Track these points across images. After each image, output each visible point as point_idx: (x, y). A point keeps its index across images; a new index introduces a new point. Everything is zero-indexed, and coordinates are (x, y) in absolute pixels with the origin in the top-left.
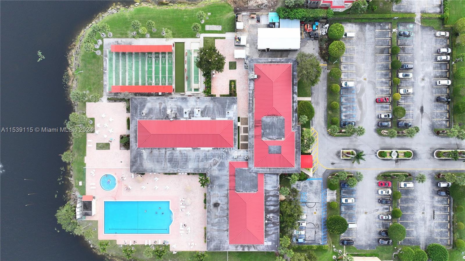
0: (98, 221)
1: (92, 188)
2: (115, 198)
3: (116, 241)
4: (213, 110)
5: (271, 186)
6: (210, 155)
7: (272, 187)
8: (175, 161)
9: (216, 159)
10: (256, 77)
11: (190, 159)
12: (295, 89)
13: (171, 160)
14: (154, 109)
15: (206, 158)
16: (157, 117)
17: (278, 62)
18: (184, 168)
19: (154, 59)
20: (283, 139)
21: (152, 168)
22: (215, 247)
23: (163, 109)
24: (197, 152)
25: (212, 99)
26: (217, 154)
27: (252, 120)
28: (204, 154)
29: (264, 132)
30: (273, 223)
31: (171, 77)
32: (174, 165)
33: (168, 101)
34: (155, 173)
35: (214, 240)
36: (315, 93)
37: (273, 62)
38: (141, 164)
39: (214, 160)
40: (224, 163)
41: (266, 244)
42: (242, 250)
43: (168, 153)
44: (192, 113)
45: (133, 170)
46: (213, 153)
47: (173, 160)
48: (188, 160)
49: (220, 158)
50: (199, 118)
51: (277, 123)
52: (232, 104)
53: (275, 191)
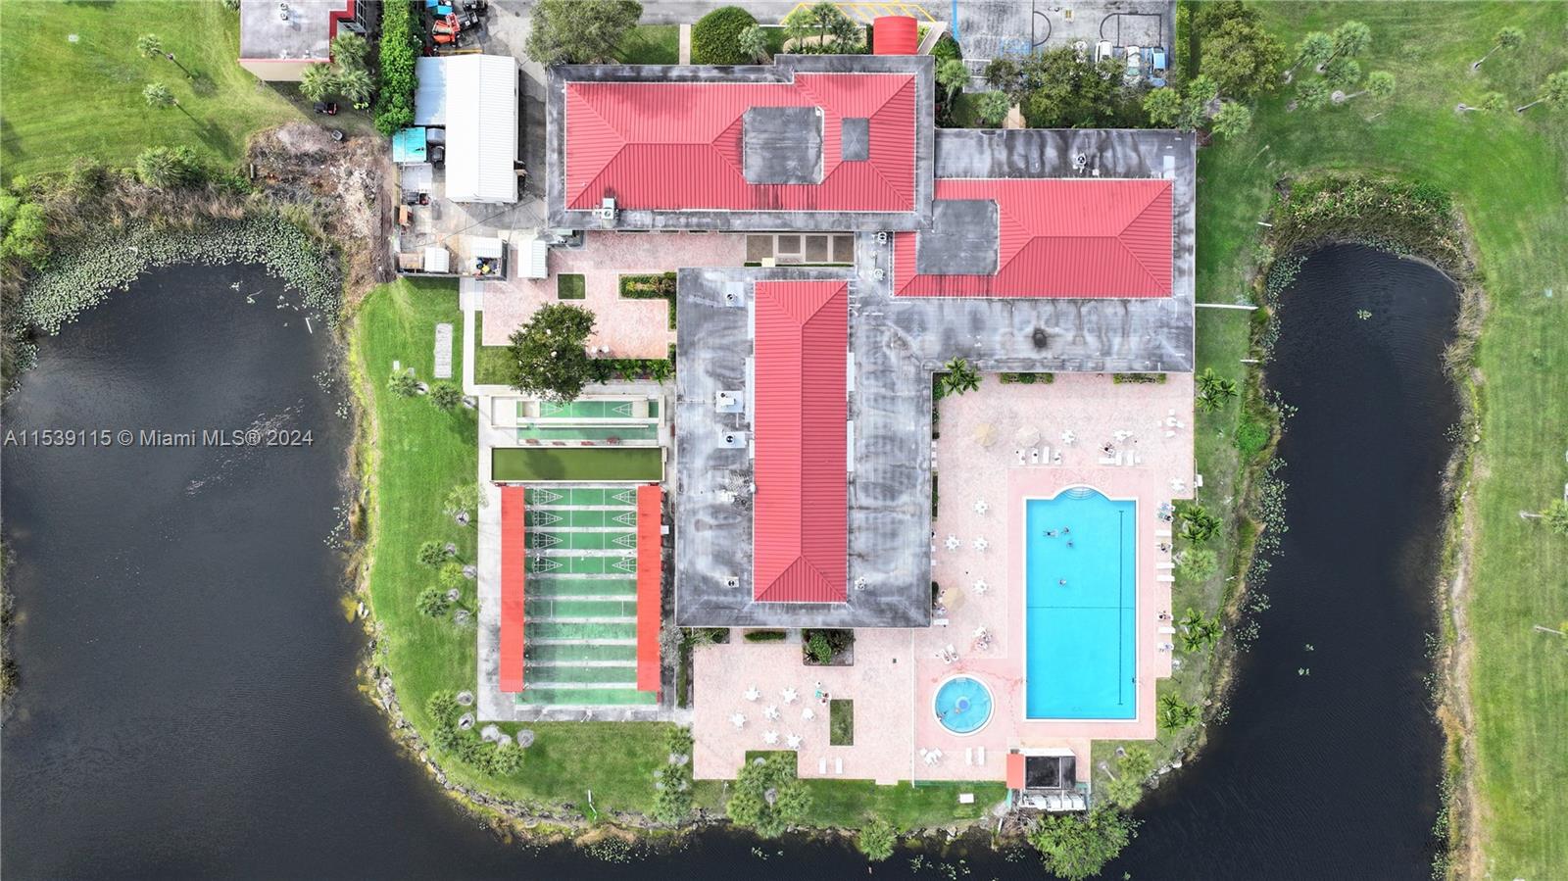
0: (1093, 741)
1: (981, 761)
2: (1016, 682)
3: (1159, 681)
4: (722, 348)
5: (977, 157)
6: (872, 360)
7: (982, 152)
8: (893, 478)
9: (885, 339)
10: (609, 202)
11: (885, 427)
12: (650, 74)
13: (890, 492)
14: (717, 548)
15: (883, 372)
16: (745, 537)
17: (561, 130)
18: (917, 444)
19: (548, 551)
20: (820, 112)
21: (915, 555)
22: (1181, 344)
23: (716, 518)
24: (862, 404)
25: (685, 353)
26: (868, 337)
27: (756, 217)
28: (868, 378)
29: (797, 176)
30: (1102, 149)
31: (609, 494)
32: (905, 481)
33: (689, 498)
34: (933, 549)
35: (1159, 347)
36: (664, 12)
37: (561, 145)
38: (902, 590)
39: (889, 346)
40: (899, 313)
41: (1170, 175)
42: (1190, 254)
43: (863, 500)
44: (732, 421)
45: (921, 619)
46: (864, 349)
47: (889, 482)
48: (889, 434)
49: (883, 328)
50: (747, 395)
51: (765, 131)
52: (701, 285)
53: (994, 143)
